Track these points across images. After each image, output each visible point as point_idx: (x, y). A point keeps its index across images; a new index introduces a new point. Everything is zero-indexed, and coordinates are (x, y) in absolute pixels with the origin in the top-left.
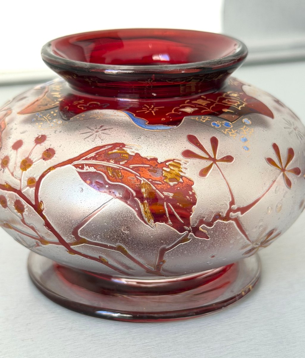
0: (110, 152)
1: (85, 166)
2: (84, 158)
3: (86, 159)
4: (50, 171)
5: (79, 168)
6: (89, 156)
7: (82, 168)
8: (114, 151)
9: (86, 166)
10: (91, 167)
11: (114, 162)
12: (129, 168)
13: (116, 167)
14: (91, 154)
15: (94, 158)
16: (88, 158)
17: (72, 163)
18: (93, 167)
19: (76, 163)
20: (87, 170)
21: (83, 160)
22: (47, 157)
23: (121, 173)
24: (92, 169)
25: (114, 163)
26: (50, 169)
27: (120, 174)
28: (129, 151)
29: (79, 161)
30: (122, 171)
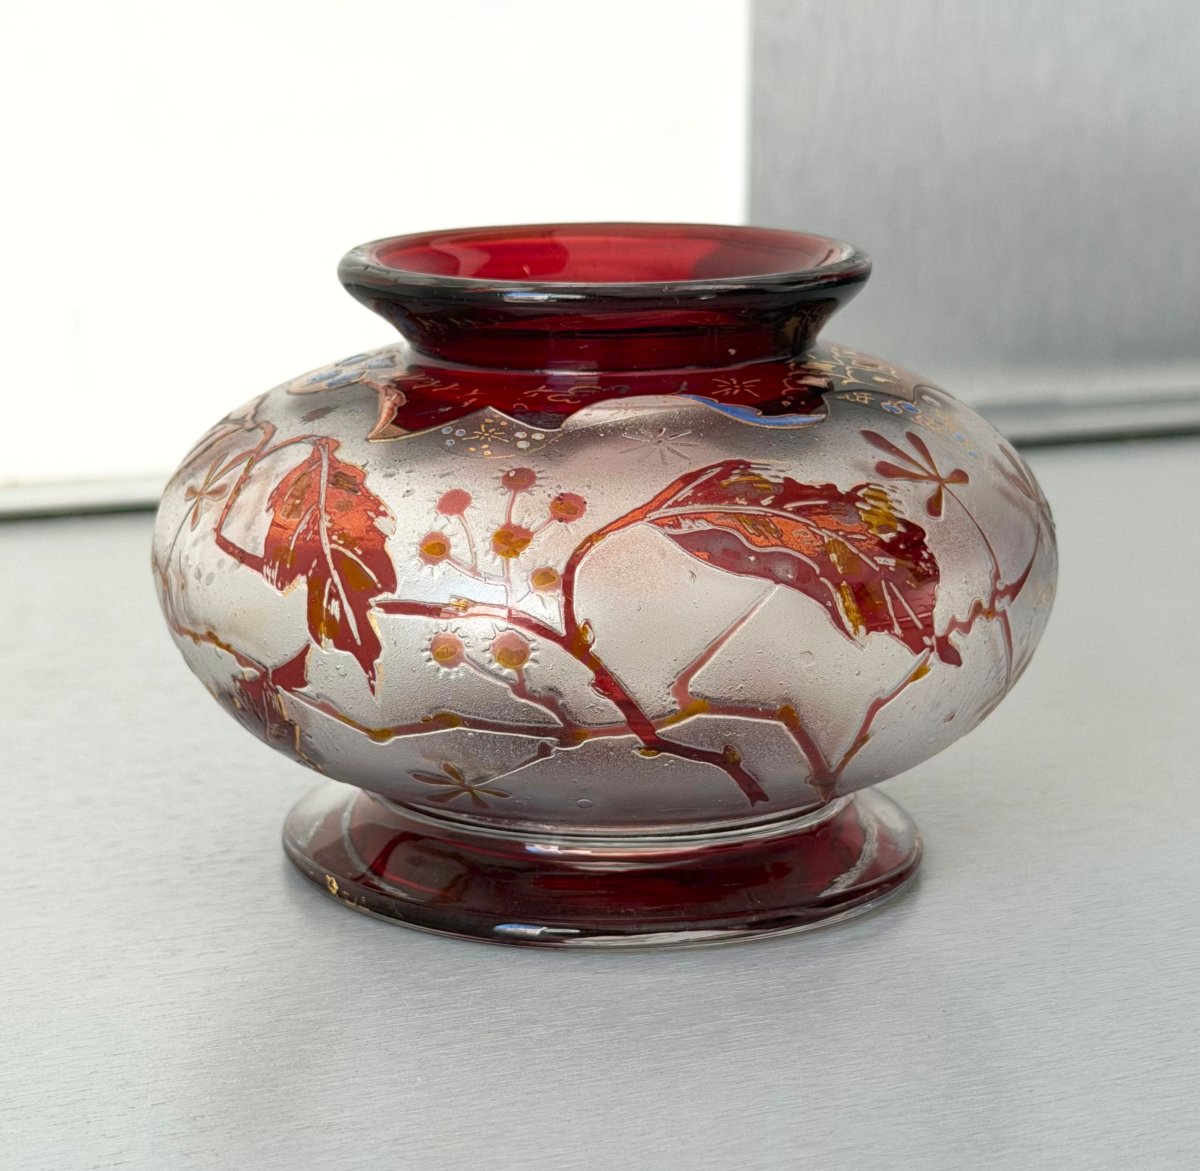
0: (725, 483)
1: (681, 521)
2: (670, 502)
3: (676, 504)
4: (592, 545)
5: (669, 526)
6: (680, 496)
7: (678, 525)
8: (733, 479)
9: (684, 519)
10: (698, 519)
11: (746, 503)
12: (785, 510)
13: (756, 513)
14: (682, 492)
15: (693, 499)
16: (679, 500)
17: (645, 517)
18: (702, 518)
19: (654, 515)
20: (690, 527)
21: (669, 507)
22: (568, 513)
23: (774, 524)
24: (702, 526)
25: (748, 505)
26: (591, 540)
27: (772, 526)
28: (765, 475)
29: (661, 510)
30: (774, 519)
